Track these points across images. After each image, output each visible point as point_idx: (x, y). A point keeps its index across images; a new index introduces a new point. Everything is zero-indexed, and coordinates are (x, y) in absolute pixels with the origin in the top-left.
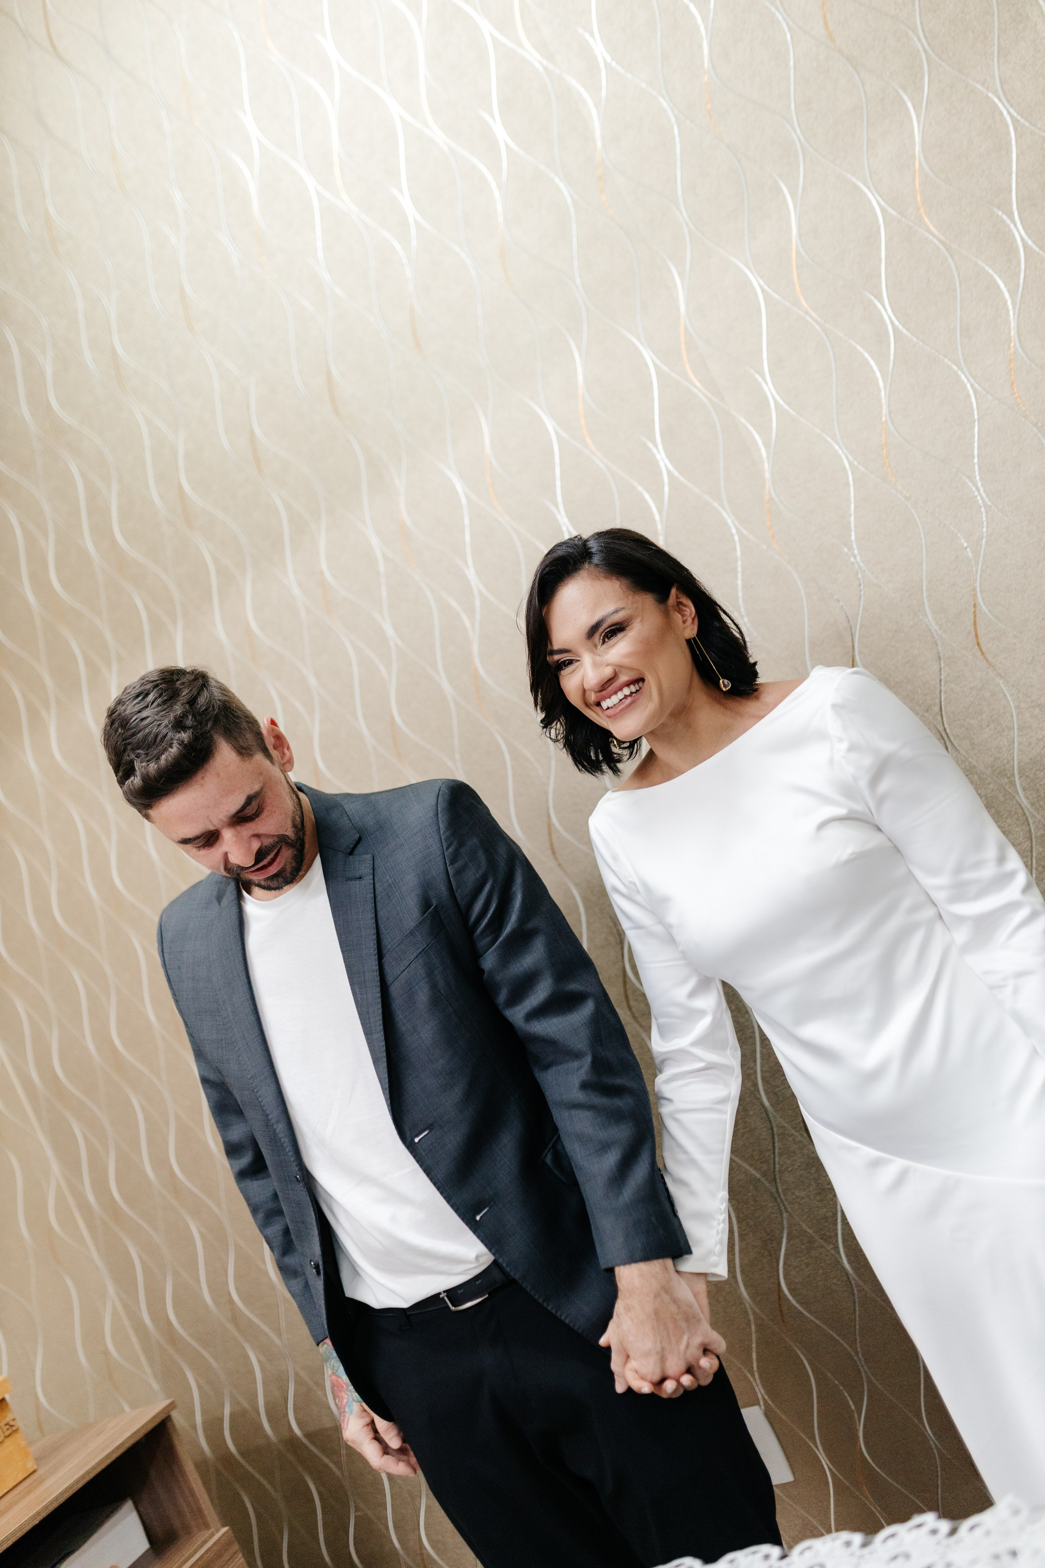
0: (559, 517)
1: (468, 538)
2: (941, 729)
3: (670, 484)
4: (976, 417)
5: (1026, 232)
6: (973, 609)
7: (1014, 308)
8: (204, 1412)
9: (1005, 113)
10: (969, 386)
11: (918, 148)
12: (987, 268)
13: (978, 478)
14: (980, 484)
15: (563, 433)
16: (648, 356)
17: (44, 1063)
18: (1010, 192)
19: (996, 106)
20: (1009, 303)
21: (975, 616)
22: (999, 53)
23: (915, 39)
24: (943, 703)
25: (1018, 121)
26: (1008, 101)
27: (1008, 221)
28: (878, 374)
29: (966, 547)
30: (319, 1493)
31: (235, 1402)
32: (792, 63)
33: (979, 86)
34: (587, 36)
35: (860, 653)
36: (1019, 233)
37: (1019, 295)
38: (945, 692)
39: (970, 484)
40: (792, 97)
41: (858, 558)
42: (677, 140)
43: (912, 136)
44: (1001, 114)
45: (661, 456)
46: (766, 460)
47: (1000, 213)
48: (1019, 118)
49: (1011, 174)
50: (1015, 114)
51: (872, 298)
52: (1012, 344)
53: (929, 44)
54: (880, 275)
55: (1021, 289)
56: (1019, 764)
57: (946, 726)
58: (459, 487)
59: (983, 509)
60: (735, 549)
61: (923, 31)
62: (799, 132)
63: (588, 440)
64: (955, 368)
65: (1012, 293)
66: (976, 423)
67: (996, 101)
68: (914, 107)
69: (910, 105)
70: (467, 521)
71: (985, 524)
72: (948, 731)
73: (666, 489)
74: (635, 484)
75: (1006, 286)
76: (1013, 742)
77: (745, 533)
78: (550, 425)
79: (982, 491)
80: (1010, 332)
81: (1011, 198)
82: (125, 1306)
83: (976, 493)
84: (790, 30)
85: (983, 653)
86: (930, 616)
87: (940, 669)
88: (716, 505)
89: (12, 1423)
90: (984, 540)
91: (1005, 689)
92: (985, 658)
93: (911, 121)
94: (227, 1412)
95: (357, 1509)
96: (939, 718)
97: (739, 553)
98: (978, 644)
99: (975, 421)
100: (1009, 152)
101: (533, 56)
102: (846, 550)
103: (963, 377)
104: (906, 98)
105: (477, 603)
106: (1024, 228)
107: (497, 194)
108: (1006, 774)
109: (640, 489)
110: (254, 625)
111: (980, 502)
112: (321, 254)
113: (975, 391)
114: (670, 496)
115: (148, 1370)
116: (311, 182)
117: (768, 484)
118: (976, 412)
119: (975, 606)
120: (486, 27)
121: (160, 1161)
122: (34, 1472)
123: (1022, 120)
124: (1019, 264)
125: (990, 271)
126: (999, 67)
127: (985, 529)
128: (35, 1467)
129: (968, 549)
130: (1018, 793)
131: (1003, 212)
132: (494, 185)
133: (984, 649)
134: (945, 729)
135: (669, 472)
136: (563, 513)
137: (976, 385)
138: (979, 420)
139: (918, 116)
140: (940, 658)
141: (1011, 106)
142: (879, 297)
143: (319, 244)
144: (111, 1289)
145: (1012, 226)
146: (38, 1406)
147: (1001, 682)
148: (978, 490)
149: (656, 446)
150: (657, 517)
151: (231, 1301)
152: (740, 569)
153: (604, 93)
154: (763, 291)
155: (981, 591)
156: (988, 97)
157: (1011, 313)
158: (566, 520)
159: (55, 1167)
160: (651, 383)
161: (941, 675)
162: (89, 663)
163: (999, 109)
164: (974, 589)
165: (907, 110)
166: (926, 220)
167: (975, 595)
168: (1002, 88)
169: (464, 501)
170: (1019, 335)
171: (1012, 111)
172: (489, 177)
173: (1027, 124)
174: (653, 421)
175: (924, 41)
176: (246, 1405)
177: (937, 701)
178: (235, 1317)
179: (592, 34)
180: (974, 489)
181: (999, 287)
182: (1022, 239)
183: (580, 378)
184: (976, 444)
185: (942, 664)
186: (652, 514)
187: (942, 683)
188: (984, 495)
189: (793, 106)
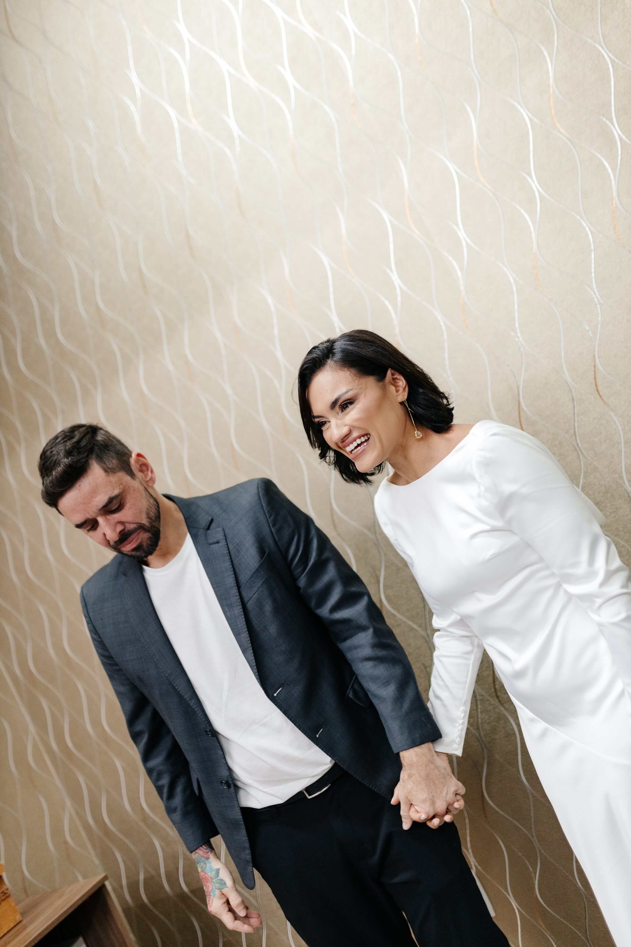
0: (333, 318)
1: (276, 332)
2: (575, 444)
3: (401, 295)
4: (592, 247)
5: (621, 131)
6: (593, 369)
7: (615, 179)
8: (127, 878)
9: (606, 56)
10: (587, 229)
11: (551, 80)
12: (597, 154)
13: (595, 286)
14: (596, 290)
15: (333, 265)
16: (385, 215)
17: (23, 664)
18: (610, 106)
19: (600, 52)
20: (612, 176)
21: (595, 373)
22: (601, 18)
23: (548, 11)
24: (576, 428)
25: (614, 61)
26: (608, 49)
27: (610, 124)
28: (530, 223)
29: (588, 330)
30: (200, 927)
31: (146, 871)
32: (471, 29)
33: (589, 40)
34: (342, 16)
36: (617, 132)
37: (618, 171)
38: (578, 421)
39: (590, 290)
40: (472, 50)
41: (521, 338)
42: (400, 80)
43: (547, 73)
44: (604, 57)
45: (395, 277)
46: (461, 279)
47: (604, 119)
48: (615, 59)
49: (610, 95)
50: (612, 57)
51: (525, 175)
52: (614, 202)
53: (557, 15)
54: (529, 161)
55: (619, 167)
56: (625, 465)
57: (579, 442)
58: (270, 300)
59: (598, 306)
60: (443, 335)
61: (553, 6)
62: (476, 72)
63: (349, 269)
64: (578, 217)
65: (614, 170)
66: (593, 252)
67: (600, 49)
68: (549, 54)
69: (546, 53)
70: (275, 321)
71: (600, 315)
72: (580, 445)
73: (399, 298)
74: (380, 296)
75: (609, 165)
76: (621, 451)
77: (449, 324)
78: (326, 260)
79: (597, 294)
80: (612, 194)
81: (611, 110)
82: (77, 813)
83: (594, 296)
84: (469, 8)
85: (600, 396)
86: (567, 374)
87: (574, 407)
88: (430, 307)
89: (6, 892)
90: (599, 326)
91: (615, 419)
92: (602, 399)
93: (547, 63)
94: (142, 877)
95: (224, 936)
96: (574, 438)
97: (445, 337)
98: (598, 391)
99: (591, 250)
100: (609, 81)
101: (309, 30)
102: (513, 334)
103: (584, 223)
104: (543, 49)
105: (284, 372)
106: (620, 128)
107: (288, 117)
108: (617, 472)
109: (383, 299)
110: (145, 389)
111: (597, 301)
112: (180, 158)
113: (592, 232)
114: (401, 302)
115: (92, 852)
116: (172, 113)
117: (463, 293)
118: (592, 245)
119: (595, 367)
120: (279, 13)
121: (96, 723)
122: (20, 922)
123: (617, 61)
124: (617, 151)
125: (599, 156)
126: (601, 28)
127: (600, 319)
128: (21, 919)
129: (590, 331)
130: (625, 483)
131: (606, 119)
132: (286, 111)
133: (601, 394)
134: (578, 444)
135: (401, 288)
136: (335, 315)
137: (592, 228)
138: (594, 249)
139: (551, 60)
140: (573, 400)
141: (610, 51)
142: (529, 174)
143: (179, 151)
144: (68, 802)
145: (612, 127)
146: (24, 878)
147: (612, 414)
148: (595, 294)
149: (392, 271)
150: (394, 316)
151: (142, 809)
152: (446, 347)
153: (353, 51)
154: (457, 173)
155: (599, 357)
156: (595, 46)
157: (613, 182)
158: (337, 319)
159: (32, 728)
160: (388, 233)
161: (574, 410)
162: (44, 415)
163: (602, 54)
164: (594, 356)
165: (544, 56)
166: (558, 125)
167: (595, 360)
168: (604, 40)
169: (273, 309)
170: (618, 196)
171: (610, 55)
172: (284, 106)
173: (620, 63)
174: (390, 256)
175: (553, 12)
176: (153, 873)
177: (573, 427)
178: (145, 819)
179: (345, 15)
180: (592, 293)
181: (605, 166)
182: (619, 135)
183: (344, 230)
184: (593, 265)
185: (575, 403)
186: (390, 314)
187: (576, 415)
188: (599, 297)
189: (472, 56)
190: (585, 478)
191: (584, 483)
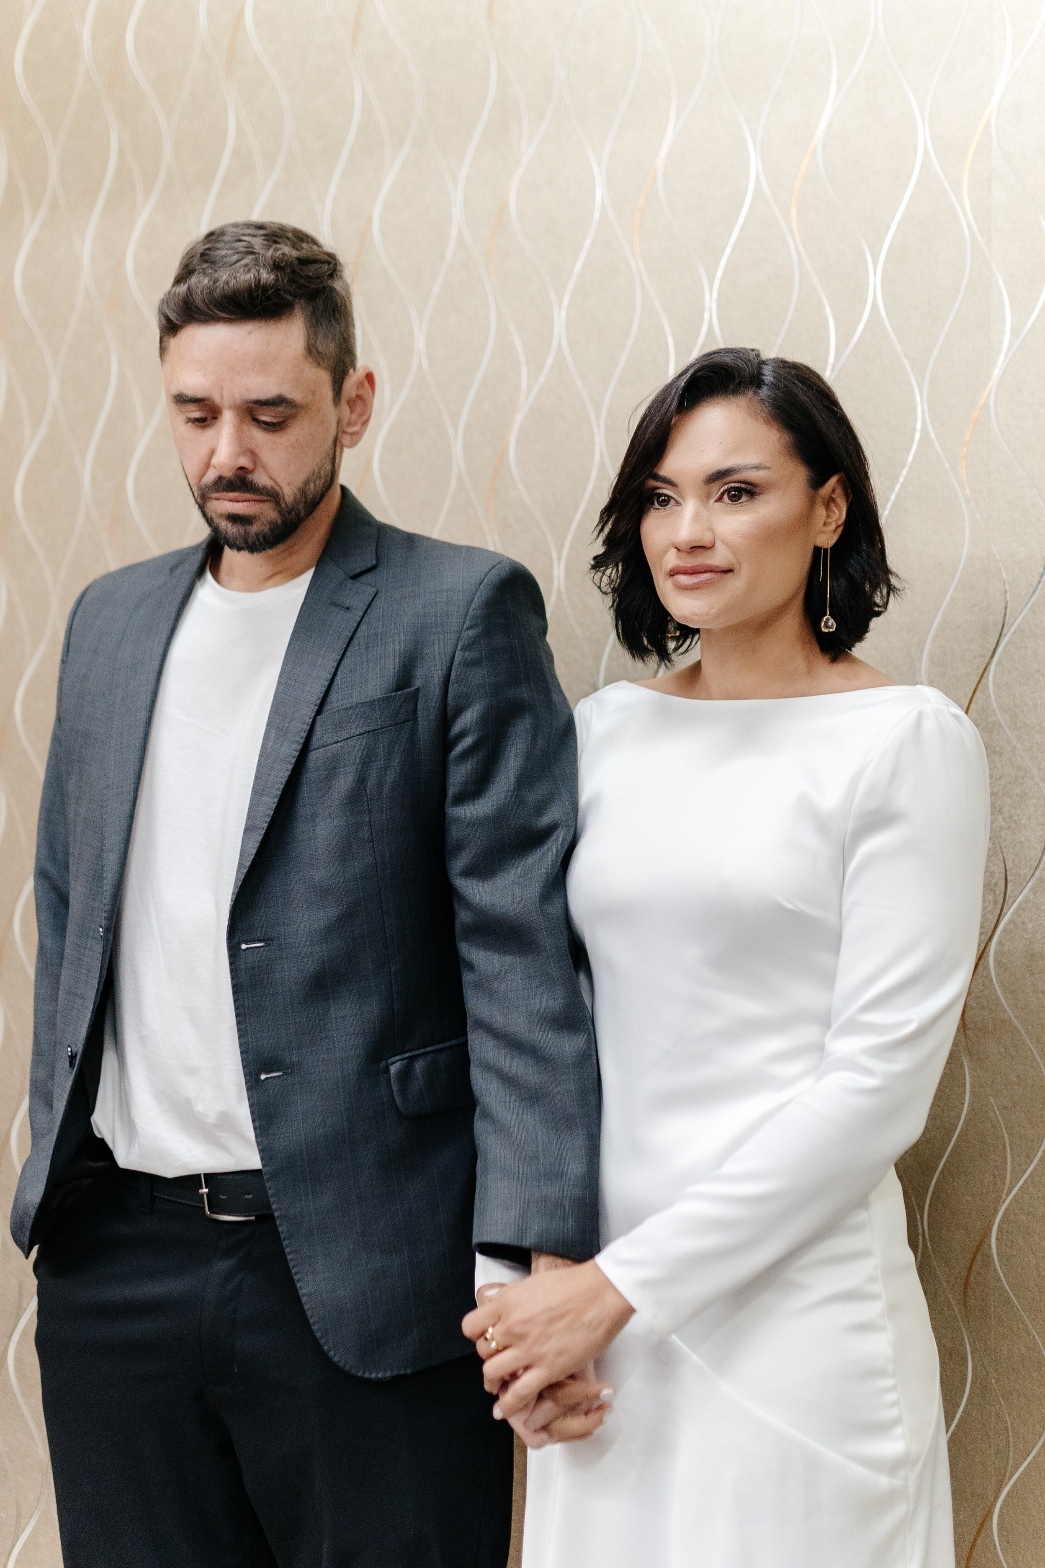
0: (707, 297)
1: (578, 267)
3: (868, 321)
15: (765, 185)
16: (923, 137)
35: (999, 663)
45: (875, 279)
46: (1004, 351)
58: (599, 191)
60: (908, 450)
63: (794, 211)
70: (588, 243)
73: (861, 327)
74: (825, 301)
77: (933, 435)
78: (755, 168)
88: (913, 379)
105: (550, 361)
109: (828, 310)
114: (861, 338)
117: (993, 383)
135: (875, 306)
136: (715, 295)
152: (901, 479)
158: (714, 306)
160: (910, 176)
169: (597, 215)
174: (888, 228)
183: (823, 124)
186: (827, 351)
190: (1034, 890)
191: (1027, 901)
